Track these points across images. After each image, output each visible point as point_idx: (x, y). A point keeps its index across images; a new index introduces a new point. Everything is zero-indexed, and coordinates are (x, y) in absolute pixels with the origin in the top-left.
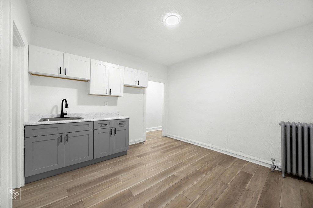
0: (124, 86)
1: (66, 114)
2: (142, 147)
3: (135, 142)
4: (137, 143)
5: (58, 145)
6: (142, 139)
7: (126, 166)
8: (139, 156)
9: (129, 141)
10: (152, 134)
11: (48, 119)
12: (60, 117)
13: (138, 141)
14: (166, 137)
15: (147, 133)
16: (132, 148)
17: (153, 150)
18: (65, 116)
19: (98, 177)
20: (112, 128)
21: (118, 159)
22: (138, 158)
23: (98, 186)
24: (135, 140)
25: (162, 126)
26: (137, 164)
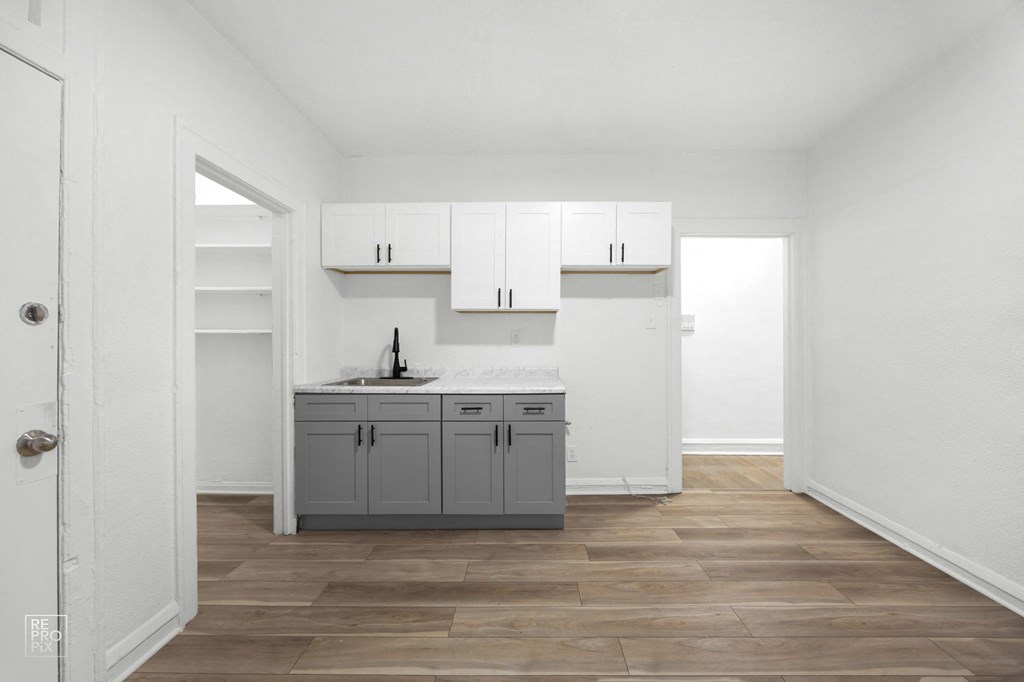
0: (562, 272)
1: (405, 369)
2: (642, 516)
3: (627, 486)
4: (634, 492)
5: (356, 451)
6: (662, 480)
7: (519, 574)
8: (594, 554)
9: (567, 480)
10: (740, 470)
11: (363, 381)
12: (392, 376)
13: (639, 486)
14: (803, 496)
15: (687, 461)
16: (603, 509)
17: (678, 542)
18: (404, 374)
19: (414, 579)
20: (500, 424)
21: (519, 540)
22: (587, 562)
23: (384, 612)
24: (630, 480)
25: (781, 441)
26: (560, 584)
